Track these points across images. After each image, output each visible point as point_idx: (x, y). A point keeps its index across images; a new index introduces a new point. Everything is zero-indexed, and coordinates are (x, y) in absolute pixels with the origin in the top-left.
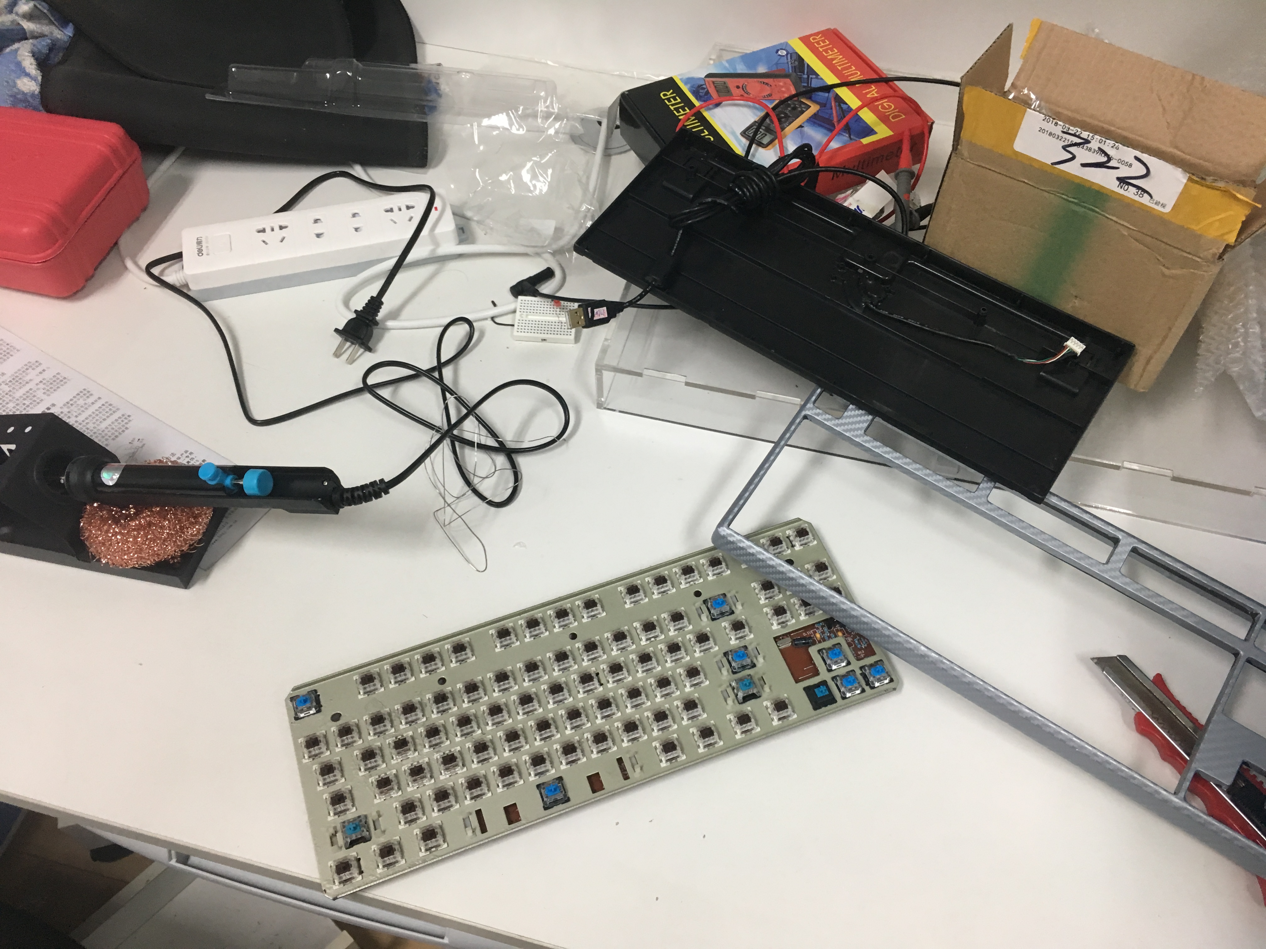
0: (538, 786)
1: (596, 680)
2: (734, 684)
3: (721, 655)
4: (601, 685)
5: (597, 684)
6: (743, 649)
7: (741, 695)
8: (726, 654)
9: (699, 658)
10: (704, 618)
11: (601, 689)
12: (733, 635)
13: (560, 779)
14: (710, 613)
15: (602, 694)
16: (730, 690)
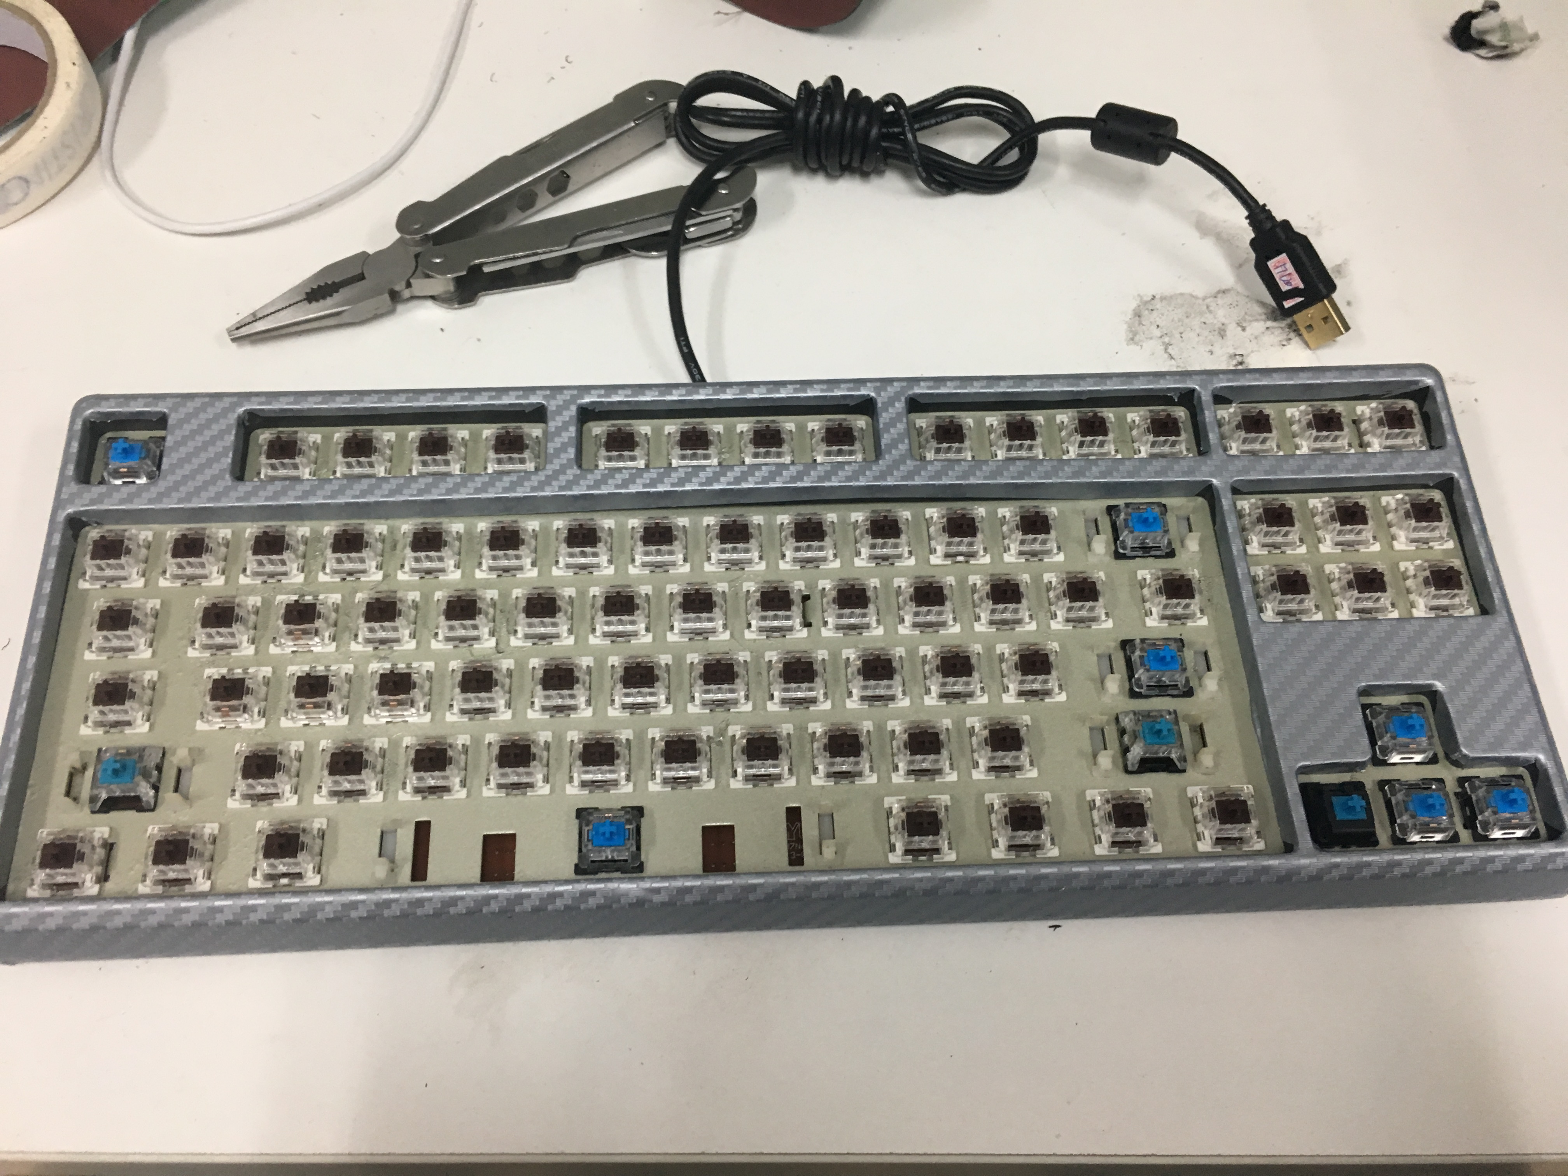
0: (581, 813)
1: (796, 611)
2: (1126, 722)
3: (1112, 645)
4: (807, 624)
5: (797, 622)
6: (1173, 646)
7: (1137, 752)
8: (1126, 645)
9: (1057, 636)
10: (1101, 545)
11: (805, 633)
12: (1157, 606)
13: (639, 811)
14: (1116, 539)
15: (803, 647)
16: (1111, 733)
